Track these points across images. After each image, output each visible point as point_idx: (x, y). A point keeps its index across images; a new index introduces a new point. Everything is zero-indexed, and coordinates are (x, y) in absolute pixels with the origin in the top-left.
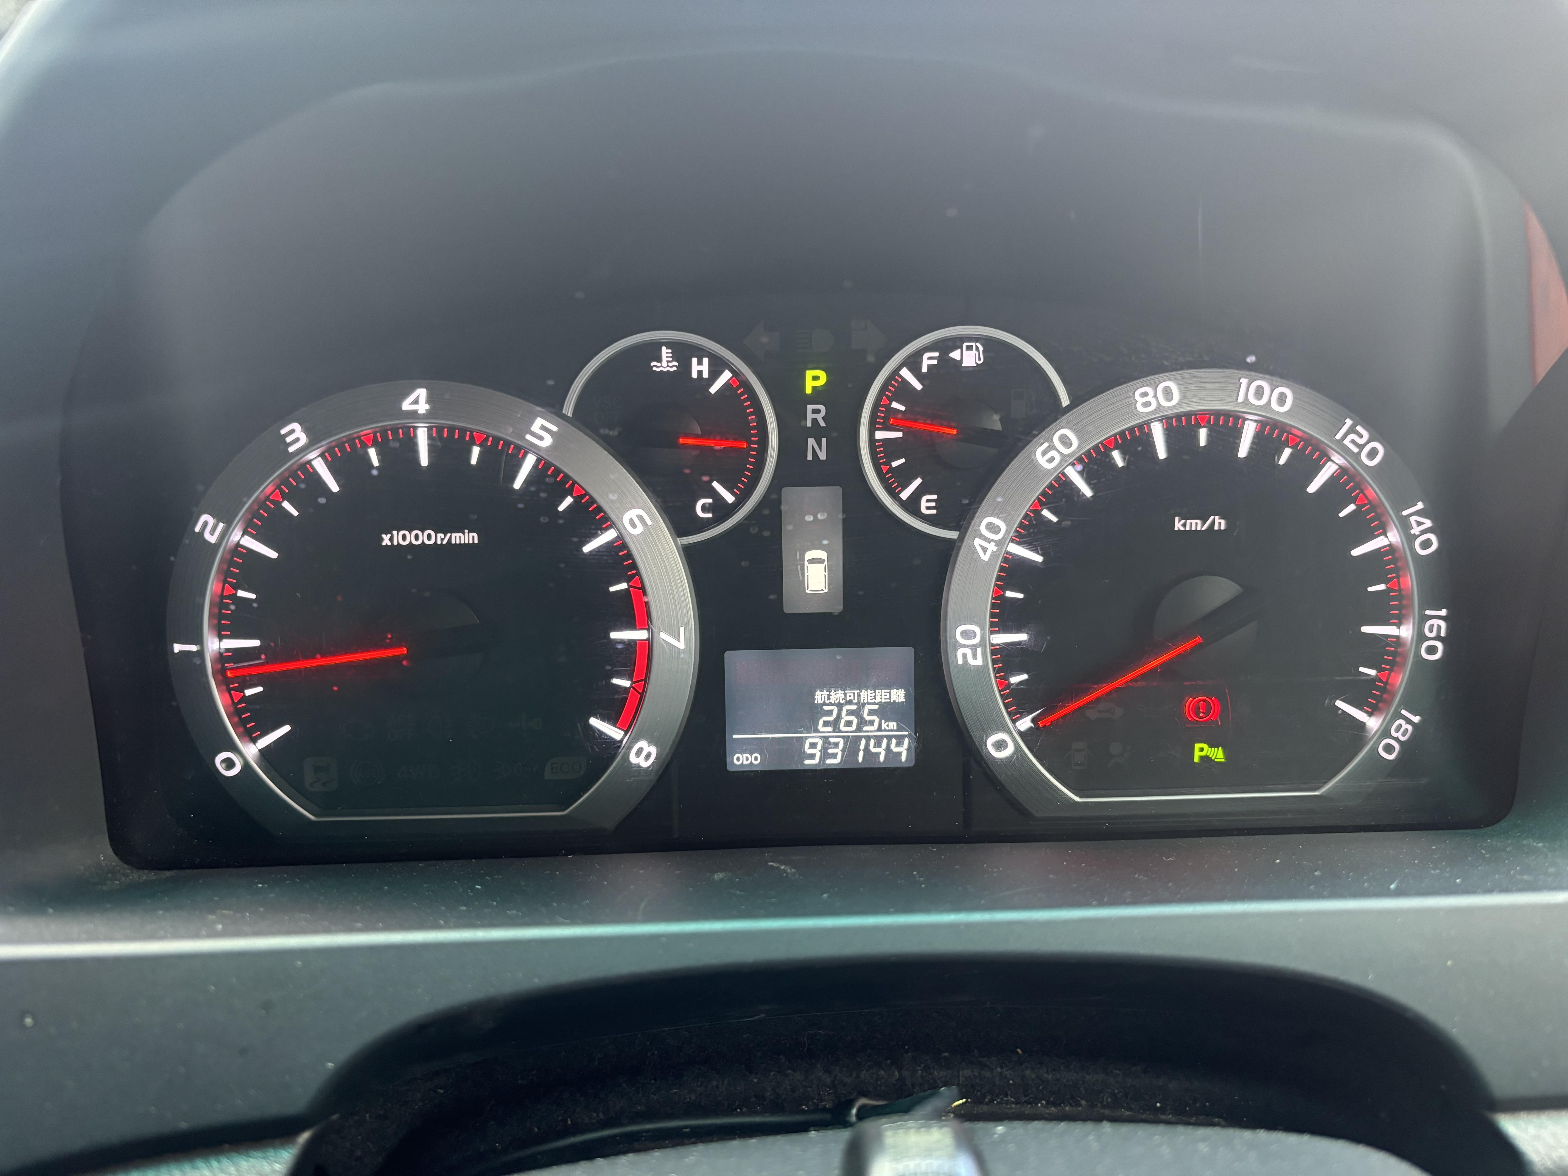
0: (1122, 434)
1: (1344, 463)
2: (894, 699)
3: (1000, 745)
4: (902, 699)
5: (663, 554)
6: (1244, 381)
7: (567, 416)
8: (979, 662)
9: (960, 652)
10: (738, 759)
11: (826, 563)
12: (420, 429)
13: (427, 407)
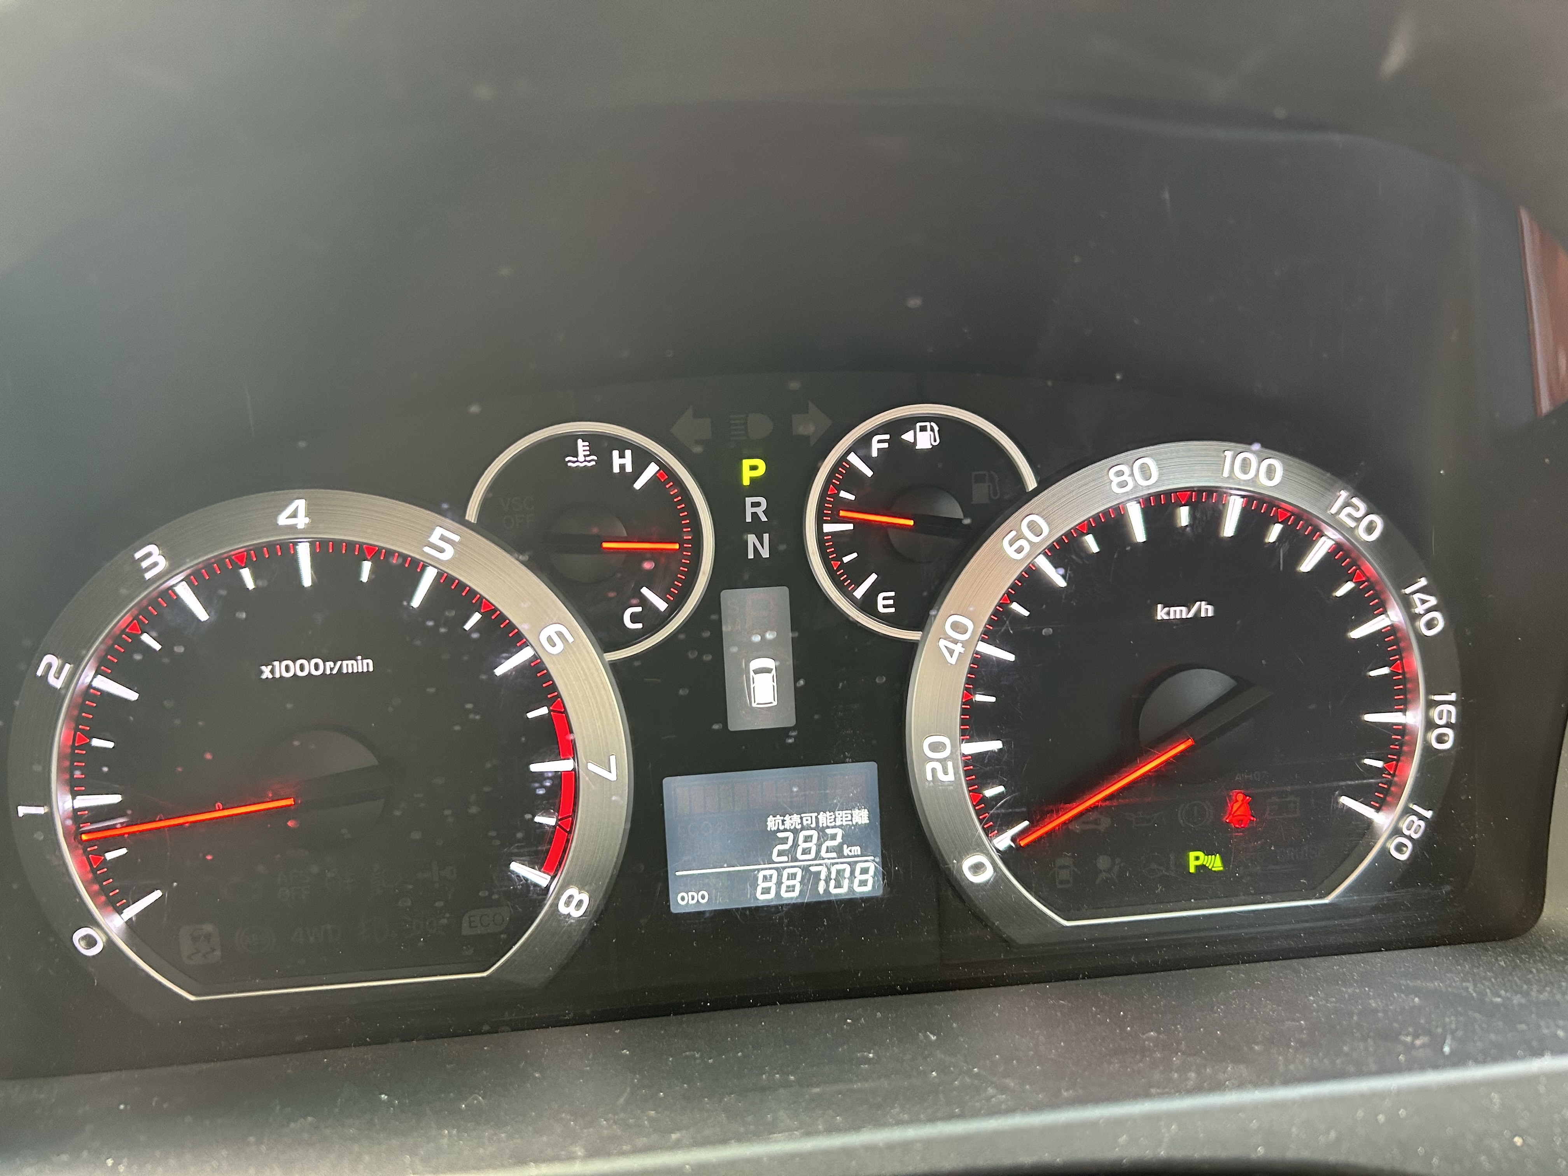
0: (1096, 517)
1: (1339, 538)
2: (857, 821)
3: (977, 868)
4: (866, 820)
5: (588, 674)
6: (1229, 454)
7: (470, 522)
8: (951, 777)
9: (929, 767)
10: (683, 899)
11: (774, 672)
12: (300, 544)
13: (307, 520)
